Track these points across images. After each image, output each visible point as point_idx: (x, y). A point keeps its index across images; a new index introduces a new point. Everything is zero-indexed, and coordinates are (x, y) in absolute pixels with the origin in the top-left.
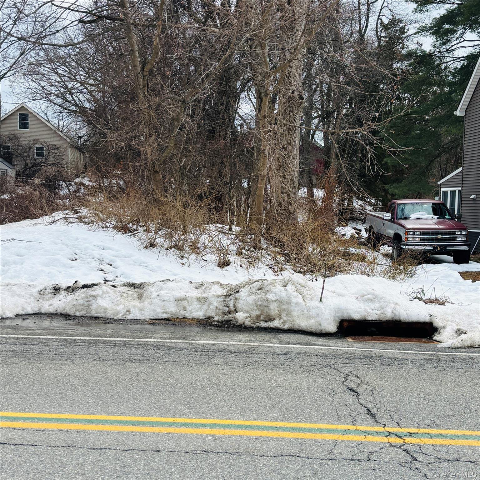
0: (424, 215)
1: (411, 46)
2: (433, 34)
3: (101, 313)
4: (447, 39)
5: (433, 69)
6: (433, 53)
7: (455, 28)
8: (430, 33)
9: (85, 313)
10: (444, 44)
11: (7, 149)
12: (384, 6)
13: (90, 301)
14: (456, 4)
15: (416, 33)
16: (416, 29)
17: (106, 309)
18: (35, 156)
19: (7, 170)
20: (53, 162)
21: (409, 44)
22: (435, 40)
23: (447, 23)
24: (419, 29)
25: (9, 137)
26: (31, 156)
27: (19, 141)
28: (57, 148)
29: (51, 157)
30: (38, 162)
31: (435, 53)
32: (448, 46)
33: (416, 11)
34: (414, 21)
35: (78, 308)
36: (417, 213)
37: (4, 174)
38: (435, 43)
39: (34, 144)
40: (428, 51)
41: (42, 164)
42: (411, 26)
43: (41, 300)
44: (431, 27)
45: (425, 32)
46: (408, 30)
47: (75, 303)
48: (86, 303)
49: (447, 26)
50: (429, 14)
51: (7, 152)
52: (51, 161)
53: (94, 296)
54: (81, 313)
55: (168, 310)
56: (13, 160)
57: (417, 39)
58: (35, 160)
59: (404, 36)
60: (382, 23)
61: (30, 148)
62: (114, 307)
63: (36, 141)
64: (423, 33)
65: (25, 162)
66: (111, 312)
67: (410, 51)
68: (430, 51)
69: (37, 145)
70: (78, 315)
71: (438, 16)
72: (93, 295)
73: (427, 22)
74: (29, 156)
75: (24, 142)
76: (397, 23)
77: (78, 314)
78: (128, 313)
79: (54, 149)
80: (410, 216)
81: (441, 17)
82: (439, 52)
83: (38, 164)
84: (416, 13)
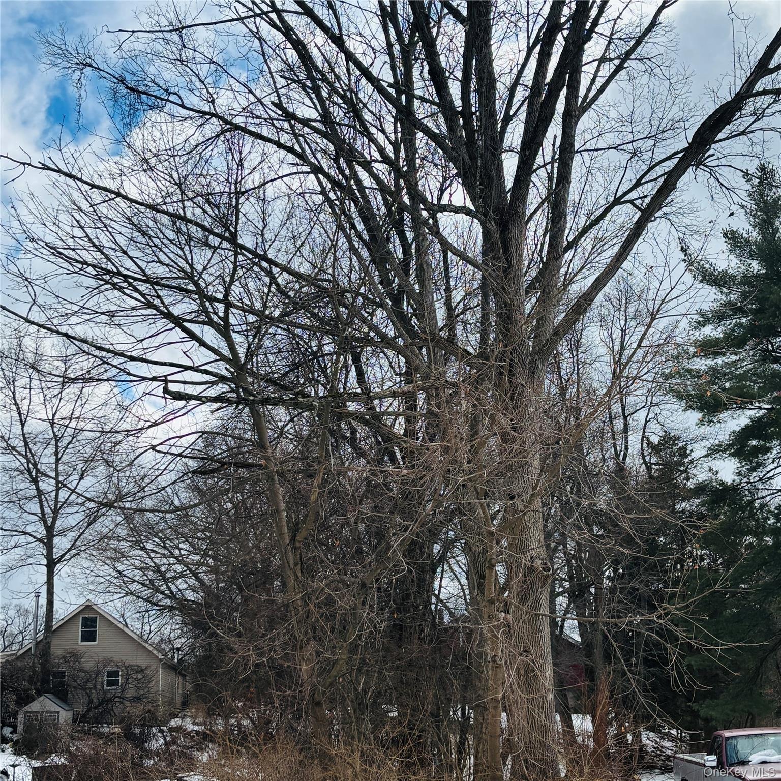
0: (773, 755)
1: (701, 476)
2: (733, 455)
4: (757, 462)
5: (743, 509)
6: (739, 484)
7: (768, 445)
8: (730, 454)
10: (753, 469)
11: (61, 678)
12: (649, 418)
14: (764, 409)
15: (707, 456)
16: (707, 449)
18: (105, 686)
19: (58, 712)
20: (135, 694)
21: (698, 473)
22: (739, 465)
23: (754, 439)
24: (709, 449)
25: (64, 657)
26: (99, 687)
27: (79, 662)
28: (142, 670)
29: (131, 686)
30: (109, 695)
31: (742, 485)
32: (762, 472)
33: (701, 423)
34: (700, 438)
36: (760, 753)
37: (54, 720)
38: (740, 469)
39: (105, 666)
40: (730, 482)
41: (116, 700)
42: (696, 446)
44: (729, 446)
45: (721, 453)
46: (692, 451)
49: (754, 443)
50: (723, 425)
51: (60, 682)
52: (130, 693)
56: (70, 695)
57: (709, 464)
58: (105, 692)
59: (686, 460)
60: (649, 443)
61: (98, 673)
63: (107, 662)
64: (718, 455)
65: (89, 697)
67: (702, 483)
68: (734, 481)
69: (109, 668)
71: (738, 429)
73: (721, 438)
74: (95, 687)
75: (89, 664)
76: (674, 441)
79: (137, 672)
80: (750, 759)
81: (743, 429)
82: (748, 483)
83: (110, 700)
84: (703, 427)
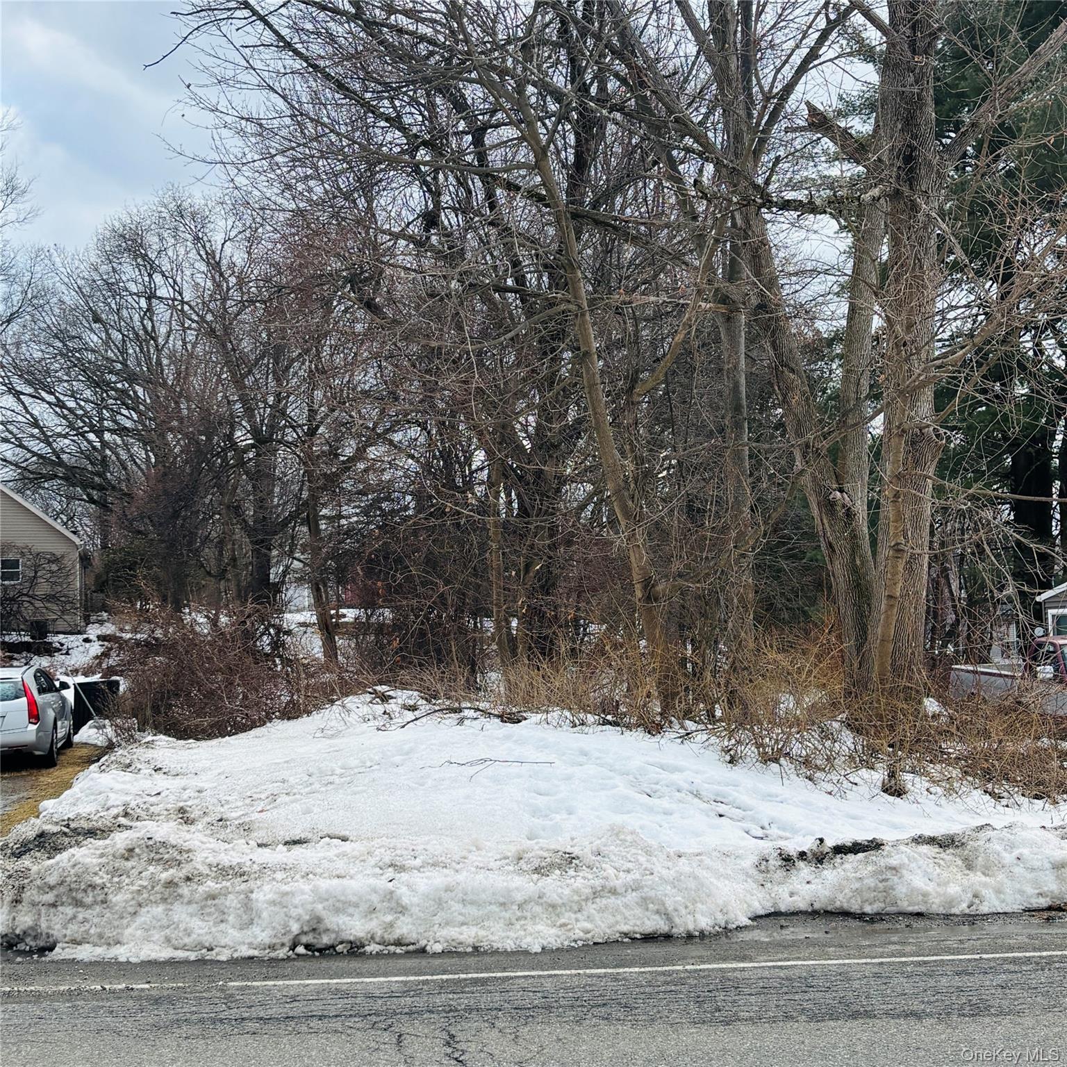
3: (918, 904)
9: (883, 905)
13: (886, 880)
17: (925, 895)
20: (49, 591)
35: (866, 895)
43: (769, 885)
47: (857, 885)
48: (880, 885)
52: (43, 589)
54: (875, 906)
55: (1046, 889)
62: (941, 890)
66: (937, 901)
70: (870, 912)
72: (894, 865)
77: (868, 909)
78: (977, 901)
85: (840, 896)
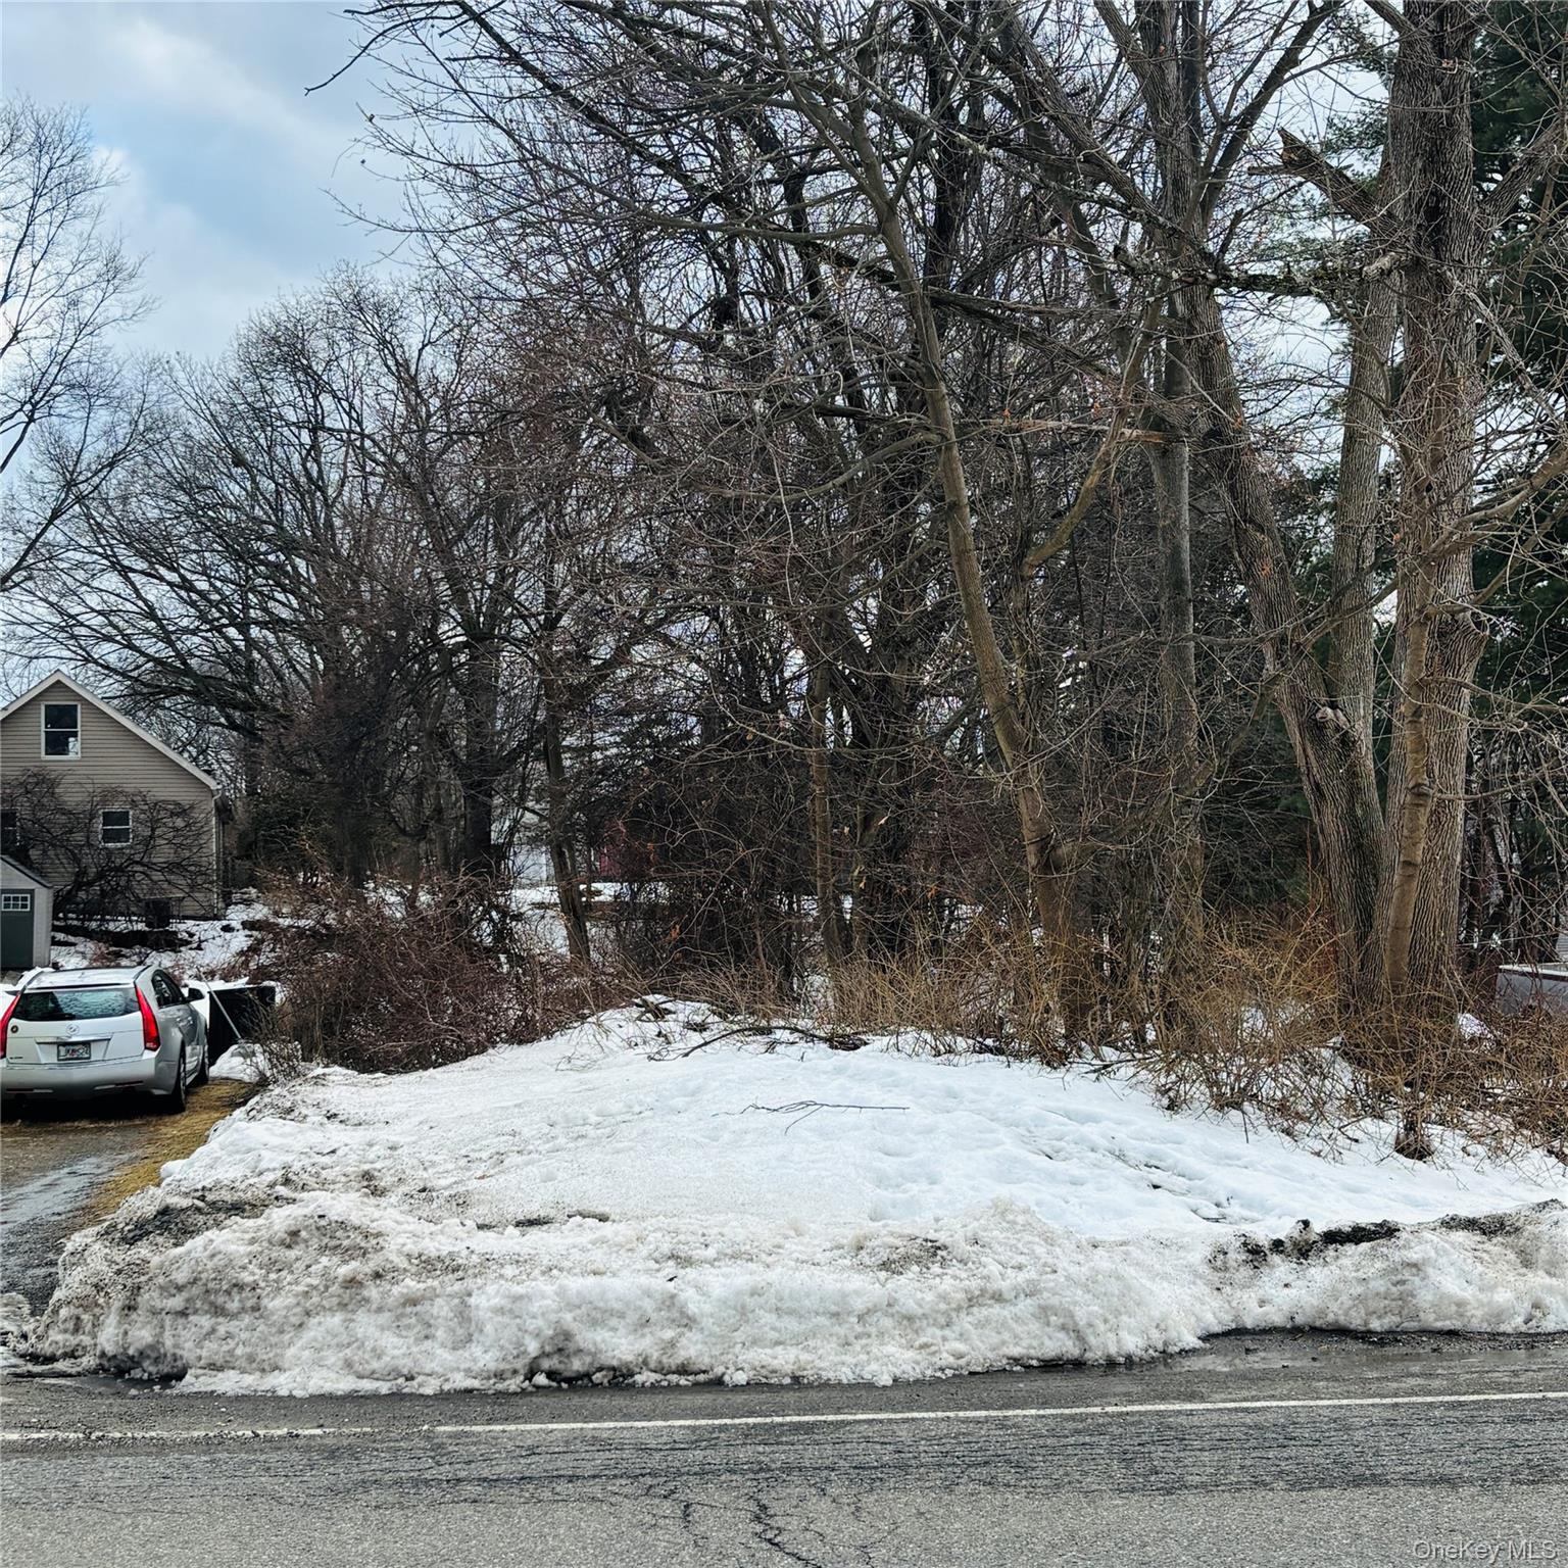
3: (1450, 1318)
9: (1397, 1319)
13: (1403, 1282)
17: (1460, 1304)
18: (101, 841)
19: (32, 892)
20: (172, 858)
25: (23, 784)
27: (54, 794)
30: (116, 860)
35: (1373, 1304)
37: (25, 906)
41: (134, 868)
43: (1227, 1289)
47: (1360, 1290)
48: (1394, 1289)
53: (1415, 1265)
54: (1386, 1321)
62: (1484, 1297)
66: (1479, 1313)
69: (109, 807)
70: (1379, 1329)
72: (1414, 1261)
75: (72, 797)
77: (1376, 1325)
78: (1538, 1314)
79: (173, 815)
85: (1334, 1307)
